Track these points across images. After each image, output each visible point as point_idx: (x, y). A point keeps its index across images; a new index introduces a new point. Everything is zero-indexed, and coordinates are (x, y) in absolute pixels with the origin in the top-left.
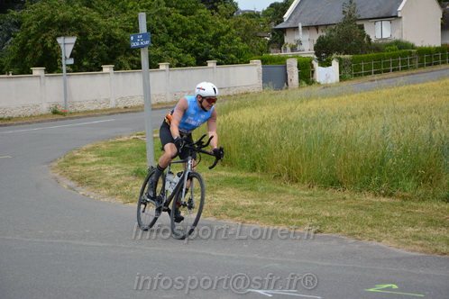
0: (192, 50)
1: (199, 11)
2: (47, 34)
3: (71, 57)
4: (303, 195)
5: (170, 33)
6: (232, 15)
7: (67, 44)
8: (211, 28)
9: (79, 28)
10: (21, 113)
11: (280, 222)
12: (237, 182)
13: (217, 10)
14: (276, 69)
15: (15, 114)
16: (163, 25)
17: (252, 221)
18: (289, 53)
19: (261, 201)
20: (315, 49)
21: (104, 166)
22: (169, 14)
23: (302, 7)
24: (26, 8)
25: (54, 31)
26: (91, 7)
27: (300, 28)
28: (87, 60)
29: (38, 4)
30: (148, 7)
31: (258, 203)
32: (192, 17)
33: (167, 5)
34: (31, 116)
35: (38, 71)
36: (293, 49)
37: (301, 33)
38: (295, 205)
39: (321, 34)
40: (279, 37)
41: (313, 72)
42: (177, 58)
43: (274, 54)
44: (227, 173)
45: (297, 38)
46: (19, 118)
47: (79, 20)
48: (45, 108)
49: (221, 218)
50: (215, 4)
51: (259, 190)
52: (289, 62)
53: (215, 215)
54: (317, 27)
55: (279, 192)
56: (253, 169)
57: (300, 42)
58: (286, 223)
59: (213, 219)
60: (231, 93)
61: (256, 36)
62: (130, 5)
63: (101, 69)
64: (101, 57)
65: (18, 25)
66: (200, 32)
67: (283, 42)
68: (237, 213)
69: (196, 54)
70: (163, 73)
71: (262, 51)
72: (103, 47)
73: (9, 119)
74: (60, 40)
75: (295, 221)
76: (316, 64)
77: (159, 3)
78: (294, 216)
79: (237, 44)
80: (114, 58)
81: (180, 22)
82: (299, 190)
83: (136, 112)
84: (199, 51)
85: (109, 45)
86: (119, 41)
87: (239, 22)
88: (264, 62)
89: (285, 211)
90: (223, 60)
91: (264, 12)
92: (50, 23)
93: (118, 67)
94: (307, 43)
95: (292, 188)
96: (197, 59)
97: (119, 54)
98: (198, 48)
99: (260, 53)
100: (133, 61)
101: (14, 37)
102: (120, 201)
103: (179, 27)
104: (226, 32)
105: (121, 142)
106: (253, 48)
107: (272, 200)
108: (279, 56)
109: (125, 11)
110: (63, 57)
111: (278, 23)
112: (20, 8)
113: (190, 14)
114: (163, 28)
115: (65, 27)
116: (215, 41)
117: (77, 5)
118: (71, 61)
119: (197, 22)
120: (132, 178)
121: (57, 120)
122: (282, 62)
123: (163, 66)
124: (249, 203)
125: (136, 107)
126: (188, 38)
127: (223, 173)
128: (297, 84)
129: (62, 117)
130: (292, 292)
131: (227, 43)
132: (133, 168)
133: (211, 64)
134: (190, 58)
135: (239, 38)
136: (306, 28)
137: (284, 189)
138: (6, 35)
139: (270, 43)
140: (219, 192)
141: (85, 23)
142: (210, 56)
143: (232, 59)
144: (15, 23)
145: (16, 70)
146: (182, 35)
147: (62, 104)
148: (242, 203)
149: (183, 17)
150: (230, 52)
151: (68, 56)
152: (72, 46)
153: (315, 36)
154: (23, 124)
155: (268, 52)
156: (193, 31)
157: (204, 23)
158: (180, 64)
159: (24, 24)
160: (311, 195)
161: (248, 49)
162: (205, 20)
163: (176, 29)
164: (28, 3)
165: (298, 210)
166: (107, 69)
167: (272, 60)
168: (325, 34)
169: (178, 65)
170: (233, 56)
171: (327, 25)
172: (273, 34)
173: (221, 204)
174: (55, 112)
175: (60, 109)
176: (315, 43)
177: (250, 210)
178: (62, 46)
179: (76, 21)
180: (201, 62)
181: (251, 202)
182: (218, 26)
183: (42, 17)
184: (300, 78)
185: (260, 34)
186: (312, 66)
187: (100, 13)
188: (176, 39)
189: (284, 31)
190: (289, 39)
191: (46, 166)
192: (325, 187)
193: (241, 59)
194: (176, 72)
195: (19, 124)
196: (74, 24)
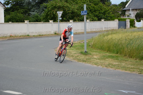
0: (96, 16)
1: (100, 4)
2: (54, 10)
3: (61, 17)
4: (134, 62)
5: (90, 11)
6: (109, 5)
7: (60, 13)
8: (103, 9)
9: (63, 9)
10: (46, 34)
11: (127, 70)
12: (112, 57)
13: (105, 4)
14: (123, 22)
15: (44, 34)
16: (88, 8)
17: (118, 69)
18: (127, 17)
19: (120, 63)
20: (135, 16)
21: (71, 50)
22: (90, 5)
23: (132, 3)
24: (48, 2)
25: (56, 10)
26: (67, 2)
27: (131, 10)
28: (65, 18)
29: (52, 1)
30: (84, 3)
31: (119, 64)
32: (97, 6)
33: (90, 2)
34: (49, 35)
35: (51, 21)
36: (128, 16)
37: (131, 11)
38: (131, 65)
39: (137, 12)
40: (124, 13)
41: (134, 24)
42: (92, 18)
43: (122, 18)
44: (109, 54)
45: (129, 13)
46: (45, 35)
47: (64, 6)
48: (52, 32)
49: (108, 68)
50: (104, 2)
51: (120, 59)
52: (127, 20)
53: (106, 67)
54: (136, 10)
55: (126, 60)
56: (117, 53)
57: (130, 14)
58: (129, 70)
59: (106, 68)
60: (108, 29)
61: (117, 12)
62: (79, 2)
63: (69, 21)
64: (69, 17)
65: (46, 8)
66: (100, 10)
67: (125, 14)
68: (113, 66)
69: (98, 17)
70: (88, 23)
71: (118, 17)
72: (70, 14)
73: (42, 35)
74: (58, 12)
75: (132, 70)
76: (135, 21)
77: (87, 1)
78: (131, 68)
79: (111, 14)
80: (73, 18)
81: (94, 7)
82: (133, 60)
83: (79, 34)
84: (99, 16)
85: (72, 14)
86: (75, 13)
87: (112, 8)
88: (119, 20)
89: (128, 66)
90: (106, 19)
91: (119, 5)
92: (55, 7)
93: (75, 21)
94: (133, 15)
95: (130, 60)
96: (98, 19)
97: (75, 17)
98: (98, 15)
99: (117, 17)
100: (79, 19)
101: (44, 11)
102: (77, 61)
103: (93, 9)
104: (108, 11)
105: (75, 43)
106: (115, 16)
107: (124, 63)
108: (124, 18)
109: (77, 4)
110: (59, 17)
111: (123, 8)
112: (46, 3)
113: (97, 5)
114: (88, 9)
115: (59, 8)
116: (104, 13)
117: (63, 2)
118: (61, 19)
119: (99, 7)
120: (80, 54)
121: (56, 36)
122: (125, 20)
123: (88, 21)
124: (117, 64)
125: (79, 33)
126: (96, 12)
127: (107, 54)
128: (129, 27)
129: (57, 35)
130: (134, 92)
131: (108, 14)
132: (80, 51)
133: (103, 20)
134: (96, 18)
135: (111, 13)
136: (133, 10)
137: (127, 60)
138: (42, 10)
139: (121, 14)
140: (107, 60)
141: (65, 7)
142: (102, 18)
143: (109, 19)
144: (45, 7)
145: (44, 21)
146: (94, 11)
147: (58, 31)
148: (114, 64)
149: (94, 6)
150: (109, 17)
151: (60, 17)
152: (61, 14)
153: (136, 13)
154: (46, 37)
155: (120, 17)
156: (97, 10)
157: (101, 8)
158: (93, 20)
159: (48, 7)
160: (136, 62)
161: (114, 16)
162: (101, 7)
163: (92, 10)
164: (49, 1)
165: (132, 67)
166: (71, 21)
167: (122, 20)
168: (139, 12)
169: (92, 21)
170: (109, 18)
171: (140, 9)
172: (122, 12)
173: (108, 63)
174: (55, 34)
175: (57, 33)
176: (135, 14)
177: (117, 66)
178: (58, 14)
179: (63, 7)
180: (99, 20)
181: (117, 63)
182: (105, 9)
183: (53, 5)
184: (130, 25)
185: (118, 12)
186: (134, 22)
187: (70, 4)
188: (92, 12)
189: (125, 10)
190: (127, 13)
191: (54, 50)
192: (141, 60)
193: (112, 19)
194: (92, 23)
195: (45, 37)
196: (62, 7)
